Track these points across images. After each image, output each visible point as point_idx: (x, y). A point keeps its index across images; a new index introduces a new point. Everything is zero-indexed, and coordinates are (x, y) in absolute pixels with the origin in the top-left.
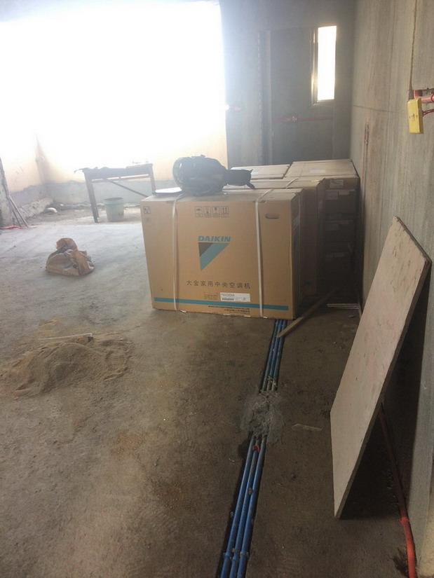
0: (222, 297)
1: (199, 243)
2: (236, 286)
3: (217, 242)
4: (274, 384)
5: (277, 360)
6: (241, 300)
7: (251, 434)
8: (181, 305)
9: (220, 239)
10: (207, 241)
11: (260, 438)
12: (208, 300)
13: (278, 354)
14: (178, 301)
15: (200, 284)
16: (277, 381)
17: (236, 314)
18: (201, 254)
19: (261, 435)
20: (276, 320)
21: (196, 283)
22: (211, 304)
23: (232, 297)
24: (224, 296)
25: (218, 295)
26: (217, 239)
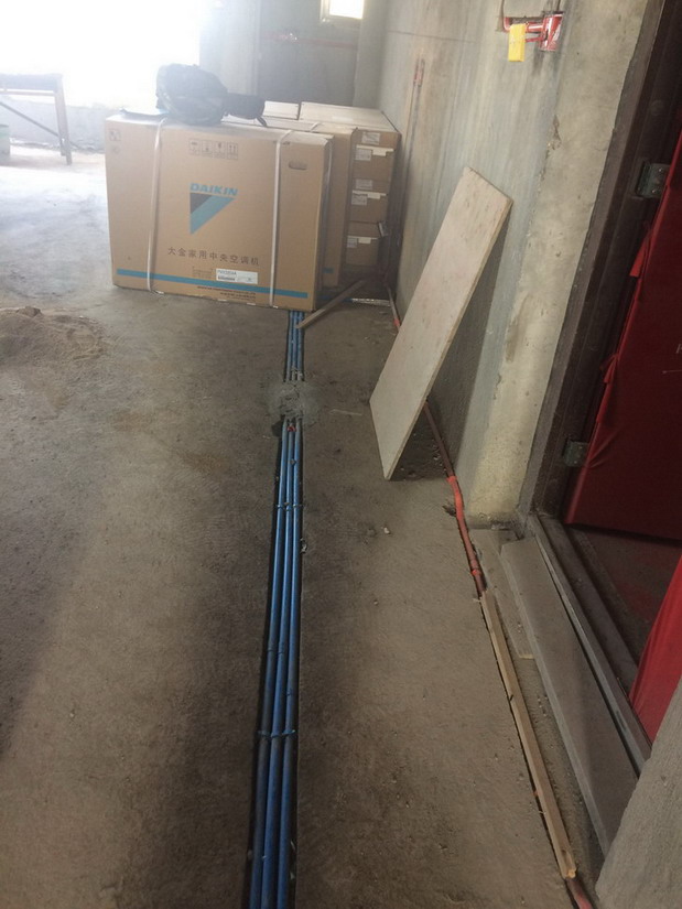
0: (218, 274)
1: (191, 194)
2: (239, 260)
3: (217, 194)
4: (300, 375)
5: (300, 353)
6: (245, 281)
7: (283, 417)
8: (157, 282)
9: (222, 191)
10: (203, 192)
11: (294, 421)
12: (197, 278)
13: (299, 346)
14: (153, 276)
15: (187, 253)
16: (303, 372)
17: (236, 300)
18: (192, 210)
19: (294, 419)
20: (289, 311)
21: (182, 253)
22: (201, 284)
23: (231, 276)
24: (222, 274)
25: (212, 272)
26: (217, 190)
